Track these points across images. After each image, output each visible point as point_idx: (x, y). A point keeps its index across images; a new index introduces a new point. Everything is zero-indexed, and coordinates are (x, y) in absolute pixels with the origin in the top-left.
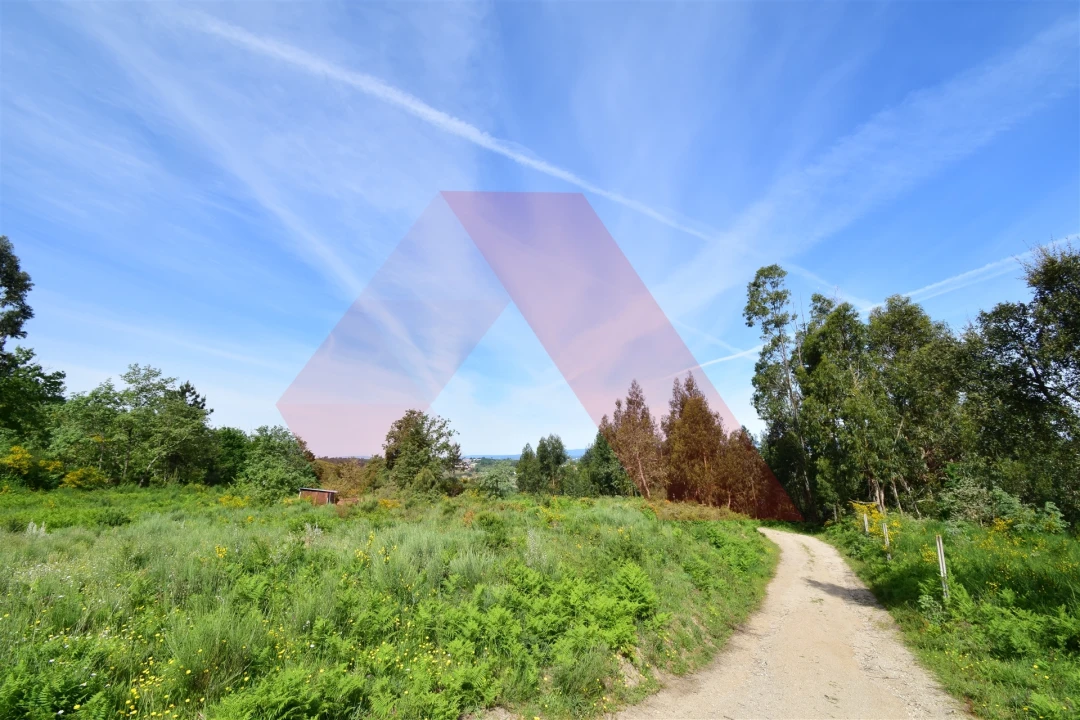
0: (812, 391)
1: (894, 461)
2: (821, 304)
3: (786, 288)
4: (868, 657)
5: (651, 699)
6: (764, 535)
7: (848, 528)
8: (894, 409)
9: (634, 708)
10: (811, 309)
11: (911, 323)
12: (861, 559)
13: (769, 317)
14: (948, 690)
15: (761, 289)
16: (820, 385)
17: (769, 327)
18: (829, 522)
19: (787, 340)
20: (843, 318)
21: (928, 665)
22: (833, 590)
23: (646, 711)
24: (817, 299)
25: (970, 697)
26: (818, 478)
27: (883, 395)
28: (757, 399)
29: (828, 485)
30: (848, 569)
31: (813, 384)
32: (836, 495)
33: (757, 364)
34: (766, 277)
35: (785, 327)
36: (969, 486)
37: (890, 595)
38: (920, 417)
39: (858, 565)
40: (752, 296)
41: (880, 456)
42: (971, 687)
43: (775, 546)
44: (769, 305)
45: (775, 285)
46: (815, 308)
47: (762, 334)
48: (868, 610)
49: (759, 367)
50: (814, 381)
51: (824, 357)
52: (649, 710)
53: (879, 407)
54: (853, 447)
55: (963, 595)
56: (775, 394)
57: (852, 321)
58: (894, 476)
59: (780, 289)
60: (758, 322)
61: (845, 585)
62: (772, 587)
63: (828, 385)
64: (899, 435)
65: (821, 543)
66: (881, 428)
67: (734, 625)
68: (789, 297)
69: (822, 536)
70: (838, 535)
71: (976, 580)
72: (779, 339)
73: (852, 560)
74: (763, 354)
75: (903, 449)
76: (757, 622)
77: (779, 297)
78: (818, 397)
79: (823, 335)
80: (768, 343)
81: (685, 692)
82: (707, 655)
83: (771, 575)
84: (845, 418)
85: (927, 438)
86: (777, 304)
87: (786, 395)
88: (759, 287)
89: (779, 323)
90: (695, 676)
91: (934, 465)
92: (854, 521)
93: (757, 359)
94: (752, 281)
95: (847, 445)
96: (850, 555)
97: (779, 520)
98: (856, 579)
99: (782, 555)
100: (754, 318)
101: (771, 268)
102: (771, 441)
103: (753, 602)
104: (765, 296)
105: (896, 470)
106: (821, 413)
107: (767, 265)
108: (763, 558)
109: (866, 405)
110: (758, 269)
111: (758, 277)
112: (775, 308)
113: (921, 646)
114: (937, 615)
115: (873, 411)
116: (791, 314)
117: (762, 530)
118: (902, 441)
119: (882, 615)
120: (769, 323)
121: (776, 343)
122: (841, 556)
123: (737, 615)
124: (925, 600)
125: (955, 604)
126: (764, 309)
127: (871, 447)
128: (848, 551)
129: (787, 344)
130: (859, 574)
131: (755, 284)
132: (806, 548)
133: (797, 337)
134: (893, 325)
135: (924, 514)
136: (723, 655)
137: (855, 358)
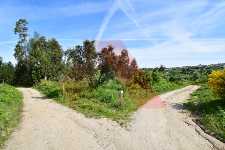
0: (33, 55)
1: (50, 71)
2: (36, 34)
3: (27, 27)
4: (53, 107)
5: (11, 136)
6: (17, 89)
7: (39, 85)
8: (51, 61)
9: (8, 140)
10: (34, 35)
11: (56, 44)
12: (43, 91)
13: (22, 33)
14: (69, 108)
15: (20, 25)
16: (35, 53)
17: (21, 36)
18: (34, 84)
19: (26, 41)
20: (43, 39)
21: (65, 105)
22: (38, 98)
23: (12, 139)
24: (35, 33)
25: (73, 107)
26: (33, 75)
27: (49, 58)
28: (15, 54)
29: (35, 76)
30: (40, 93)
31: (34, 53)
32: (37, 78)
33: (16, 45)
34: (22, 22)
35: (26, 37)
36: (62, 76)
37: (52, 96)
38: (55, 63)
39: (43, 92)
40: (17, 26)
41: (47, 70)
42: (73, 106)
43: (20, 91)
44: (22, 30)
45: (25, 25)
46: (35, 35)
47: (19, 37)
48: (47, 100)
49: (17, 46)
50: (34, 52)
51: (37, 47)
52: (13, 138)
53: (48, 60)
54: (42, 68)
55: (66, 93)
56: (20, 54)
57: (44, 41)
58: (49, 74)
59: (26, 27)
60: (18, 34)
61: (40, 96)
62: (24, 101)
63: (37, 54)
64: (51, 66)
65: (32, 89)
66: (48, 64)
67: (20, 111)
68: (28, 30)
69: (32, 87)
70: (36, 87)
71: (68, 90)
72: (24, 40)
73: (40, 91)
74: (19, 43)
75: (52, 69)
76: (24, 109)
77: (25, 29)
78: (35, 56)
79: (37, 42)
80: (20, 40)
81: (20, 130)
82: (18, 119)
83: (22, 98)
84: (40, 62)
85: (56, 67)
86: (25, 30)
87: (24, 55)
88: (20, 24)
89: (24, 36)
90: (19, 125)
91: (57, 72)
92: (40, 84)
93: (17, 44)
94: (18, 21)
95: (41, 68)
96: (40, 90)
97: (19, 85)
98: (43, 95)
99: (23, 93)
100: (17, 32)
101: (24, 20)
102: (18, 66)
103: (21, 105)
104: (21, 27)
105: (50, 73)
106: (35, 60)
107: (23, 19)
108: (19, 95)
109: (46, 59)
110: (20, 19)
111: (19, 21)
112: (24, 31)
113: (61, 103)
114: (62, 97)
115: (47, 61)
116: (28, 34)
117: (16, 88)
118: (52, 67)
119: (51, 100)
120: (22, 35)
121: (23, 41)
122: (38, 91)
123: (19, 109)
124: (60, 95)
125: (65, 95)
126: (21, 31)
127: (46, 68)
128: (39, 90)
129: (26, 42)
130: (43, 94)
131: (18, 23)
132: (29, 91)
133: (29, 41)
134: (53, 44)
135: (54, 81)
136: (22, 118)
137: (44, 49)
